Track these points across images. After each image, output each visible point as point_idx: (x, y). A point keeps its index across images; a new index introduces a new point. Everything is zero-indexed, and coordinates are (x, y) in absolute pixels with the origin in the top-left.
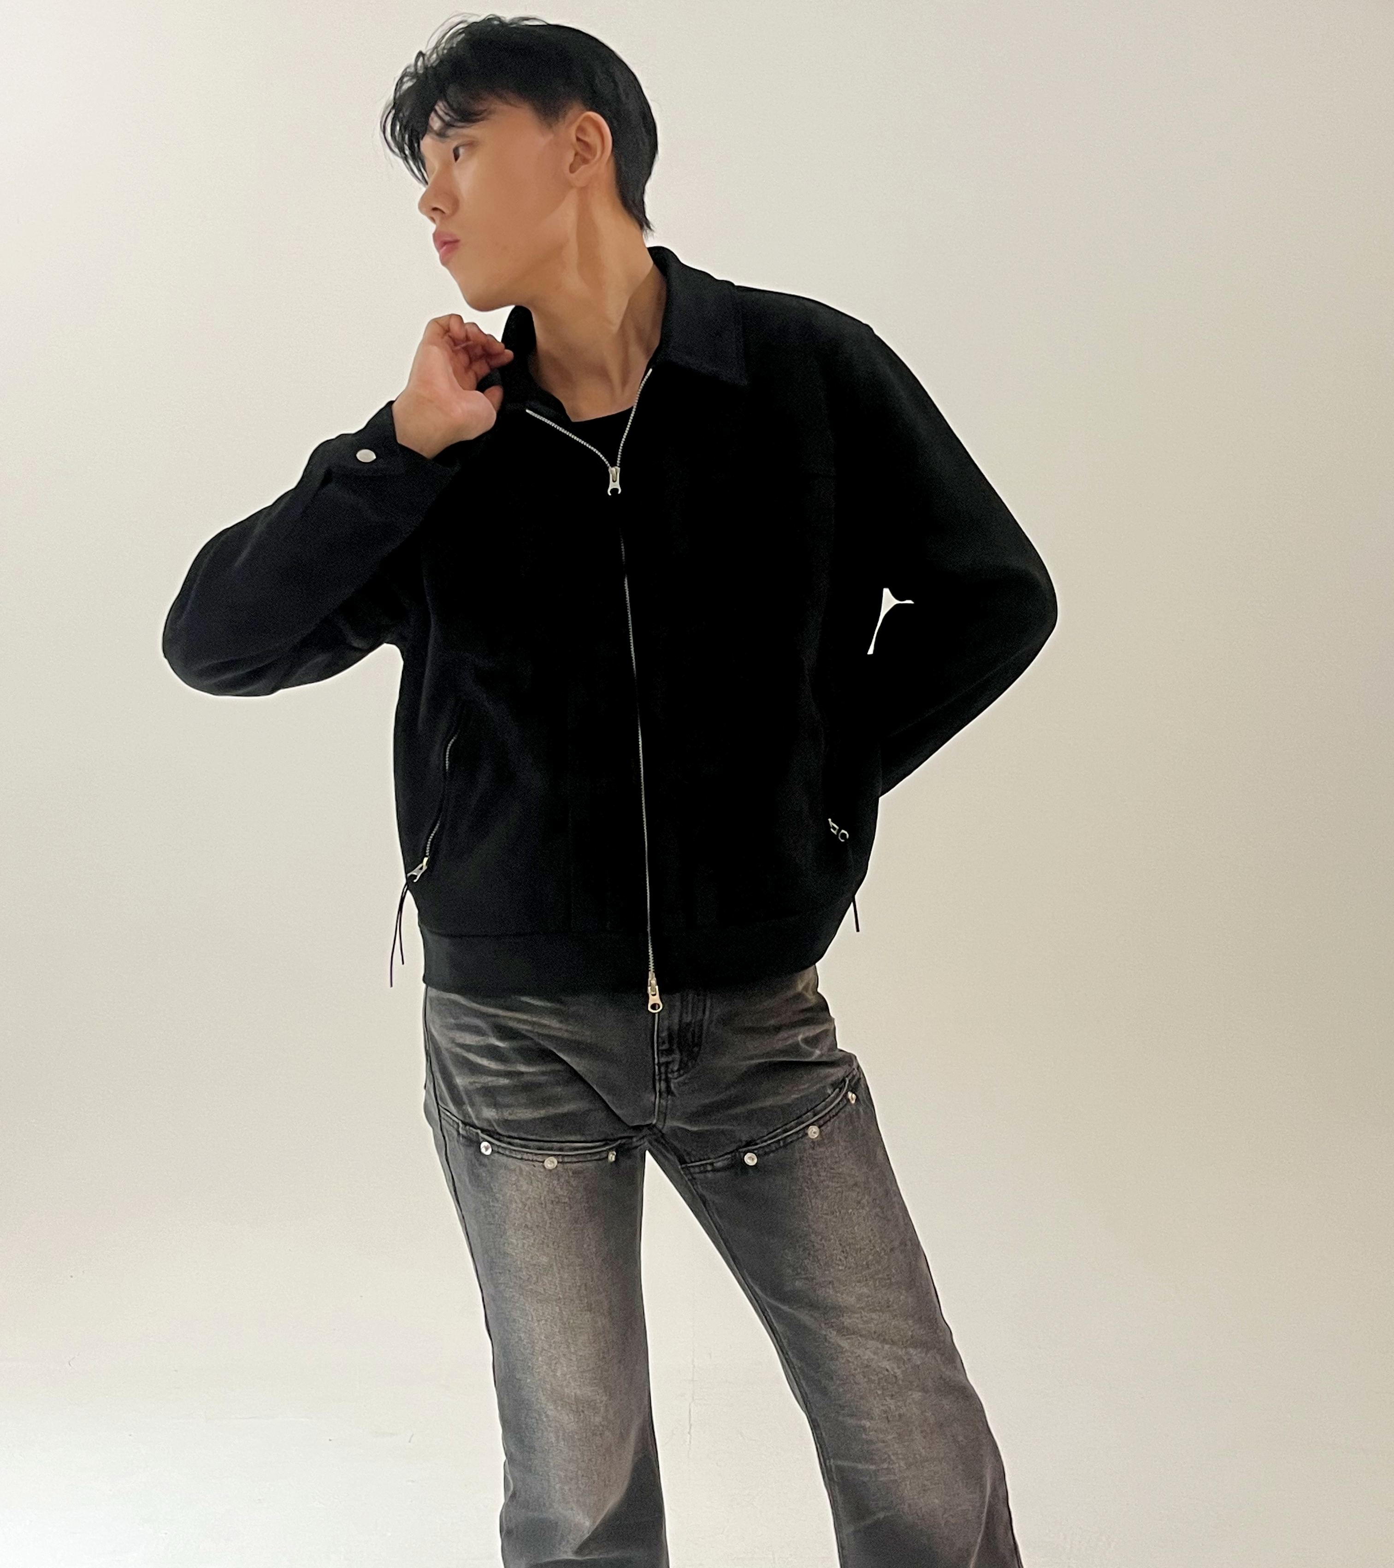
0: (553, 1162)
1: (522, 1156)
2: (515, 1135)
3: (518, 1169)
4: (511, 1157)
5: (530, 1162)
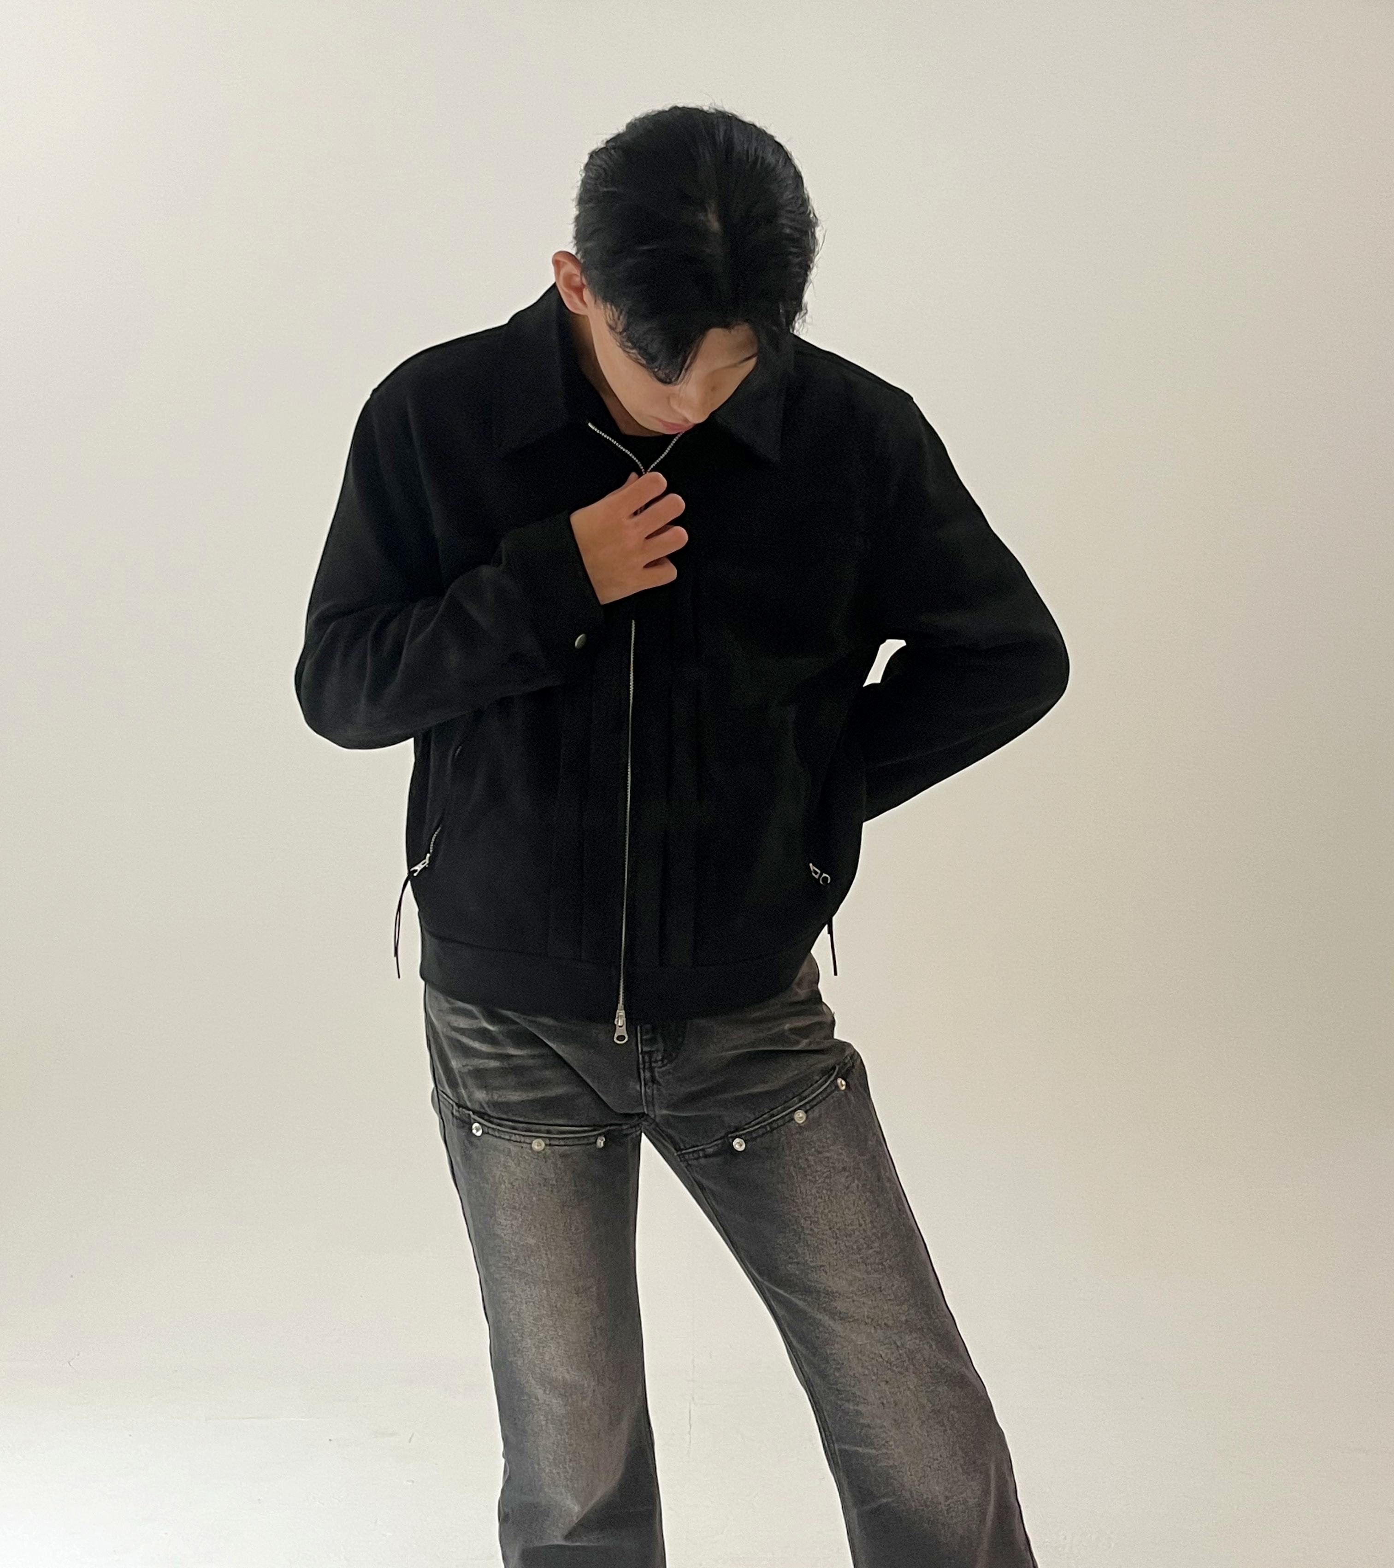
0: (541, 1145)
1: (510, 1137)
2: (504, 1116)
3: (506, 1150)
4: (500, 1137)
5: (518, 1144)
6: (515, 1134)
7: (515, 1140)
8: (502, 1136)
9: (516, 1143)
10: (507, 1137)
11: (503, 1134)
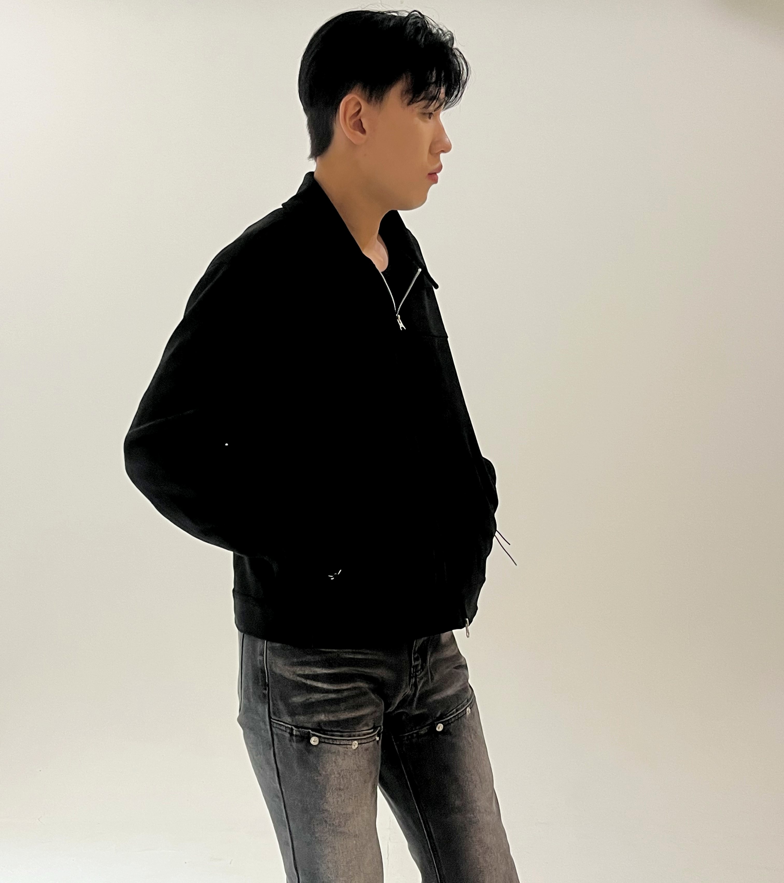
0: (356, 745)
1: (340, 742)
2: (335, 729)
3: (337, 751)
4: (333, 744)
5: (345, 746)
6: (343, 740)
7: (343, 744)
8: (335, 743)
9: (344, 746)
10: (338, 743)
11: (335, 741)
